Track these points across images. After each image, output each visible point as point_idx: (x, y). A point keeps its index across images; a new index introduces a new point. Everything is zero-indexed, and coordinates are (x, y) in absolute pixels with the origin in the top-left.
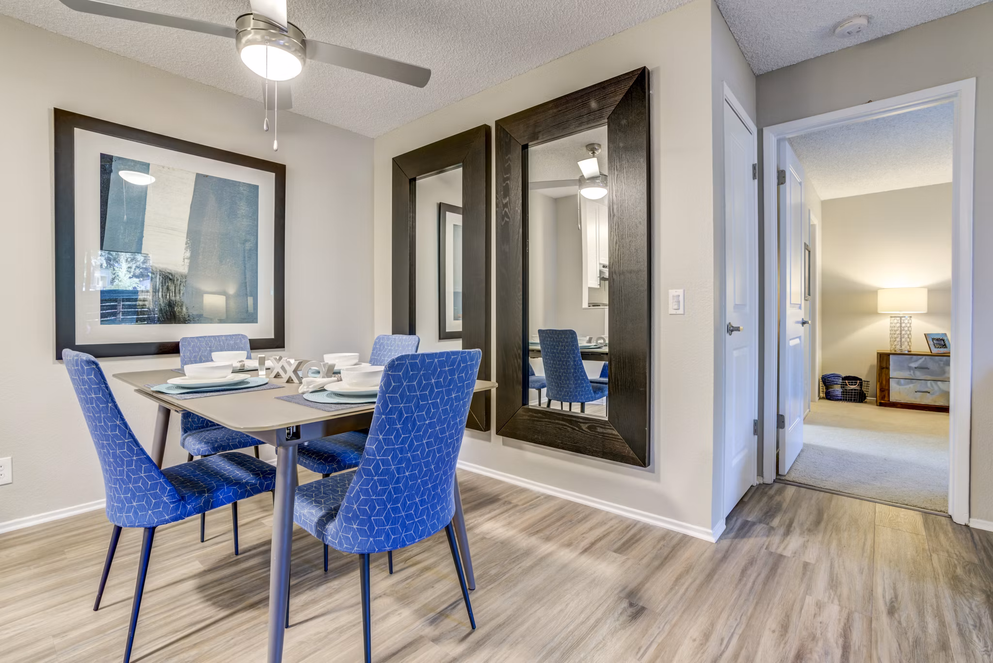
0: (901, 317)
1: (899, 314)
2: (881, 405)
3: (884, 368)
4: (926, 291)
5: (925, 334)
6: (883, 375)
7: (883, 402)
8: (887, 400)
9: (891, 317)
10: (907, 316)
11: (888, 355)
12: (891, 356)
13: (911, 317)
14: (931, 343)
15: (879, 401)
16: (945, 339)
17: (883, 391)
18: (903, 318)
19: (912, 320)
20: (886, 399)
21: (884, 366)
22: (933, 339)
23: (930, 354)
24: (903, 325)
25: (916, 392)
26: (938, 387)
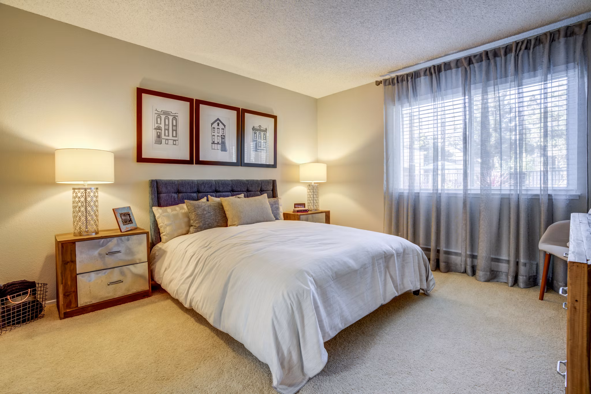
0: (86, 190)
1: (83, 185)
2: (67, 315)
3: (68, 262)
4: (113, 155)
5: (113, 210)
6: (68, 272)
7: (68, 311)
8: (75, 306)
9: (74, 189)
10: (93, 188)
11: (73, 243)
12: (76, 243)
13: (97, 189)
14: (120, 220)
15: (63, 311)
16: (130, 213)
17: (68, 296)
18: (88, 190)
19: (99, 192)
20: (73, 305)
21: (69, 260)
22: (121, 214)
23: (120, 233)
24: (89, 199)
25: (109, 285)
26: (131, 271)
